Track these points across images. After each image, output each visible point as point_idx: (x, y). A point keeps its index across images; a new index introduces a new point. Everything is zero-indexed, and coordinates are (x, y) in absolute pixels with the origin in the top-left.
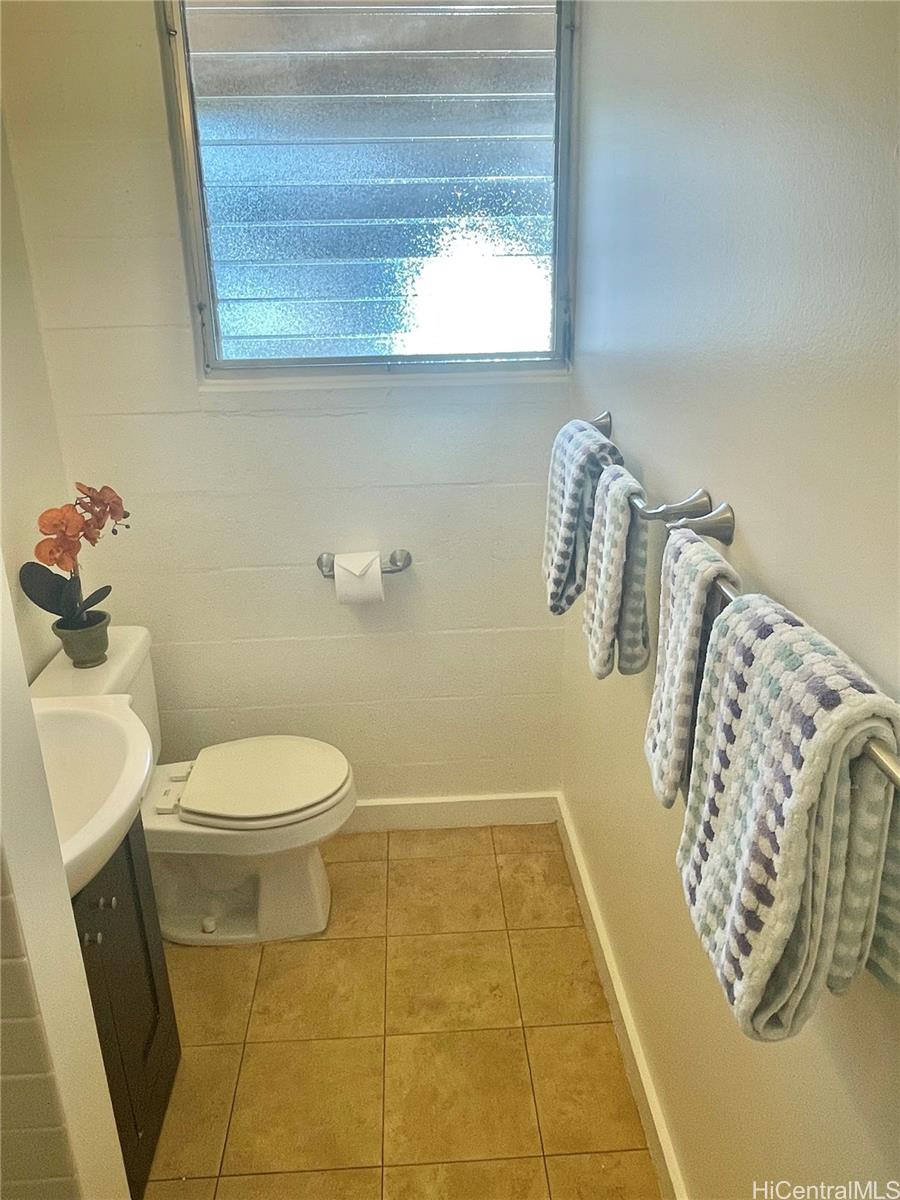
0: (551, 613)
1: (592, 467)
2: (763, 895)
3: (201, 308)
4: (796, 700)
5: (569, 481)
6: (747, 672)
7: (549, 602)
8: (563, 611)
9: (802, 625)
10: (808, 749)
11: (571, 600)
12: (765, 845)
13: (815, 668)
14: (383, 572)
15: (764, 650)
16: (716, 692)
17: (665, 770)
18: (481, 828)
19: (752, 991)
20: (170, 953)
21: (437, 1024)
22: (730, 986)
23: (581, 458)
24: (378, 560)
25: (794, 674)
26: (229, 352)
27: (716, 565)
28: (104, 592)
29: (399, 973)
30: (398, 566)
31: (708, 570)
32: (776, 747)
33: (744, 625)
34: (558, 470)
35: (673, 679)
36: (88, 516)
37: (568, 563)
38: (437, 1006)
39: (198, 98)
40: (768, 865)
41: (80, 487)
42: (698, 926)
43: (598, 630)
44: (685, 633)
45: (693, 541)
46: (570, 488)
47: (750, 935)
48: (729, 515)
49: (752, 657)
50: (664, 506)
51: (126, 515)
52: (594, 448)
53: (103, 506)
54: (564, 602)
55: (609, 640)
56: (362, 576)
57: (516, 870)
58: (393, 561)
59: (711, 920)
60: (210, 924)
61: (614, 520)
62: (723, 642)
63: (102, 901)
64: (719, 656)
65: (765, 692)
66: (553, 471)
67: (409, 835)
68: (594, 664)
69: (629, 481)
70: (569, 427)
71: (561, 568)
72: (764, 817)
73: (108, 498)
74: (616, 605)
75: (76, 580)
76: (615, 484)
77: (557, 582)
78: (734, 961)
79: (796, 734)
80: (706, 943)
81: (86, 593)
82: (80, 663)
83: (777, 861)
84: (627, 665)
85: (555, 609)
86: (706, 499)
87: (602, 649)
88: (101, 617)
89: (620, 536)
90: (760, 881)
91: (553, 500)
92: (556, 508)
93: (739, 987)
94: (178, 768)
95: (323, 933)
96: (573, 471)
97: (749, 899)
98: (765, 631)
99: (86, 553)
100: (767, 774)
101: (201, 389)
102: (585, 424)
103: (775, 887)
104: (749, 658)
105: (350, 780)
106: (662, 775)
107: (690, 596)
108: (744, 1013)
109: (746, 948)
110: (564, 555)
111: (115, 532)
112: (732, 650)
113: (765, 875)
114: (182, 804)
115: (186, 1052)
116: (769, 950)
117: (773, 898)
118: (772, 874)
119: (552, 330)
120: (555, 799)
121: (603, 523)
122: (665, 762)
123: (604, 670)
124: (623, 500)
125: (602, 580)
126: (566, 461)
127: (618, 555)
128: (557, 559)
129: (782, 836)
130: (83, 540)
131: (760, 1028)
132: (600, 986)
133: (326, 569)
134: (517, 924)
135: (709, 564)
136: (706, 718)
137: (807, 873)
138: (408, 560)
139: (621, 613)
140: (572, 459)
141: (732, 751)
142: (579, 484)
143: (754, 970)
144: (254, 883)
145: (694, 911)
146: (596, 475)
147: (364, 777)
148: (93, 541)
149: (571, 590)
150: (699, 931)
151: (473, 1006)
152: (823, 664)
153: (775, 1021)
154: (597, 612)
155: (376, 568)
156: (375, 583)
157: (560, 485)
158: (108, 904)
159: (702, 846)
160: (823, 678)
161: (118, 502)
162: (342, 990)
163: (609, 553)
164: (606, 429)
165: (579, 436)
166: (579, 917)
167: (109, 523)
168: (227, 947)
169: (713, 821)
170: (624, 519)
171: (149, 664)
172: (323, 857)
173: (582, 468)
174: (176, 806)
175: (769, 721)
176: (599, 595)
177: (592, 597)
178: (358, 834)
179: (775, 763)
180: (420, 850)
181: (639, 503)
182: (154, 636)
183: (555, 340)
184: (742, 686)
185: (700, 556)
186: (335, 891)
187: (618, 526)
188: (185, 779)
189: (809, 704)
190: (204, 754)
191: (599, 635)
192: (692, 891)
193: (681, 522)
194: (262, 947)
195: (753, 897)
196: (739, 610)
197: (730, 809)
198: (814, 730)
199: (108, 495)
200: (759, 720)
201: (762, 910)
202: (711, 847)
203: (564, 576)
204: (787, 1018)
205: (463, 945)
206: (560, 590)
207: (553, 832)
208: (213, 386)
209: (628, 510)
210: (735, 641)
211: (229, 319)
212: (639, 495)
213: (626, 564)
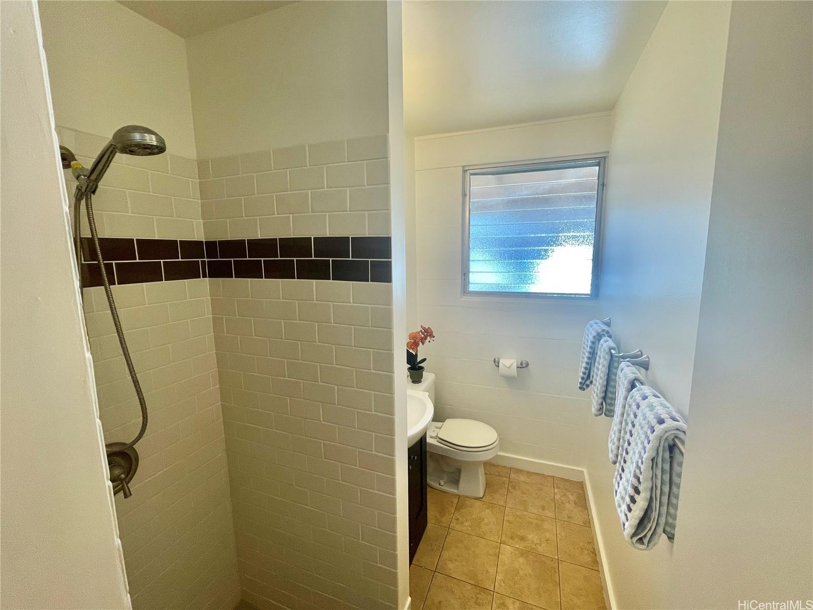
0: (579, 390)
1: (599, 337)
2: (637, 491)
3: (464, 274)
4: (650, 421)
5: (589, 342)
6: (637, 411)
7: (579, 385)
8: (584, 390)
9: (660, 398)
10: (652, 437)
11: (588, 386)
12: (638, 471)
13: (658, 411)
14: (517, 367)
15: (643, 404)
16: (628, 419)
17: (613, 449)
18: (549, 476)
19: (631, 526)
20: (429, 489)
21: (521, 546)
22: (624, 524)
23: (594, 334)
24: (515, 363)
25: (651, 413)
26: (472, 288)
27: (634, 375)
28: (424, 360)
29: (508, 521)
30: (523, 366)
31: (632, 376)
32: (643, 436)
33: (638, 395)
34: (586, 337)
35: (618, 415)
36: (423, 336)
37: (587, 372)
38: (523, 539)
39: (471, 212)
40: (638, 479)
41: (422, 326)
42: (617, 504)
43: (596, 398)
44: (622, 398)
45: (628, 366)
46: (589, 344)
47: (631, 505)
48: (647, 359)
49: (639, 407)
50: (622, 354)
51: (434, 337)
52: (600, 330)
53: (427, 334)
54: (585, 386)
55: (600, 401)
56: (509, 368)
57: (562, 496)
58: (521, 364)
59: (621, 501)
60: (442, 483)
61: (604, 357)
62: (631, 401)
63: (412, 457)
64: (630, 406)
65: (641, 418)
66: (585, 337)
67: (519, 471)
68: (594, 410)
69: (611, 343)
70: (592, 322)
71: (584, 373)
72: (638, 462)
73: (429, 331)
74: (604, 389)
75: (416, 355)
76: (606, 344)
77: (583, 378)
78: (626, 515)
79: (649, 432)
80: (619, 510)
81: (419, 360)
82: (414, 382)
83: (641, 477)
84: (607, 413)
85: (581, 388)
86: (640, 353)
87: (597, 404)
88: (422, 368)
89: (606, 363)
90: (636, 485)
91: (584, 348)
92: (585, 351)
93: (627, 524)
94: (439, 424)
95: (482, 498)
96: (591, 338)
97: (631, 491)
98: (645, 398)
99: (421, 347)
100: (640, 446)
101: (462, 299)
102: (598, 321)
103: (641, 488)
104: (638, 407)
105: (497, 442)
106: (612, 451)
107: (624, 385)
108: (628, 534)
109: (630, 510)
110: (586, 368)
111: (429, 342)
112: (634, 404)
113: (638, 483)
114: (439, 435)
115: (429, 525)
116: (638, 512)
117: (640, 492)
118: (640, 483)
119: (591, 286)
120: (583, 471)
121: (600, 357)
122: (613, 446)
123: (598, 413)
124: (607, 350)
125: (598, 378)
126: (589, 334)
127: (605, 370)
128: (583, 370)
129: (643, 467)
130: (420, 343)
131: (634, 543)
132: (596, 555)
133: (496, 364)
134: (560, 518)
135: (631, 374)
136: (625, 428)
137: (652, 483)
138: (527, 365)
139: (606, 392)
140: (591, 333)
141: (631, 440)
142: (593, 343)
143: (632, 518)
144: (459, 471)
145: (616, 499)
146: (599, 340)
147: (503, 442)
148: (423, 344)
149: (588, 382)
150: (617, 506)
151: (538, 544)
152: (662, 410)
153: (641, 540)
154: (596, 390)
155: (515, 365)
156: (514, 371)
157: (587, 343)
158: (414, 458)
159: (621, 475)
160: (660, 415)
161: (432, 332)
162: (486, 521)
163: (601, 369)
164: (608, 324)
165: (595, 326)
166: (588, 523)
167: (428, 339)
168: (446, 493)
169: (624, 465)
170: (608, 357)
171: (434, 386)
172: (485, 470)
173: (594, 337)
174: (437, 436)
175: (642, 428)
176: (597, 384)
177: (595, 385)
178: (499, 466)
179: (642, 443)
180: (522, 478)
181: (613, 352)
182: (437, 378)
183: (592, 290)
184: (636, 416)
185: (629, 372)
186: (488, 485)
187: (605, 359)
188: (440, 428)
189: (654, 422)
190: (448, 421)
191: (596, 399)
192: (616, 491)
193: (627, 360)
194: (459, 496)
195: (633, 491)
196: (638, 391)
197: (630, 461)
198: (654, 431)
199: (429, 330)
200: (639, 428)
201: (636, 496)
202: (623, 475)
203: (585, 376)
204: (646, 541)
205: (537, 519)
206: (584, 381)
207: (581, 485)
208: (466, 299)
209: (609, 353)
210: (635, 400)
211: (473, 278)
212: (614, 349)
213: (608, 373)
